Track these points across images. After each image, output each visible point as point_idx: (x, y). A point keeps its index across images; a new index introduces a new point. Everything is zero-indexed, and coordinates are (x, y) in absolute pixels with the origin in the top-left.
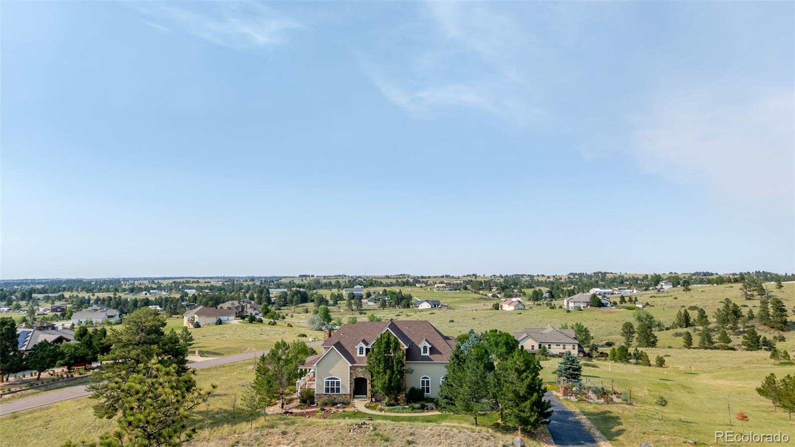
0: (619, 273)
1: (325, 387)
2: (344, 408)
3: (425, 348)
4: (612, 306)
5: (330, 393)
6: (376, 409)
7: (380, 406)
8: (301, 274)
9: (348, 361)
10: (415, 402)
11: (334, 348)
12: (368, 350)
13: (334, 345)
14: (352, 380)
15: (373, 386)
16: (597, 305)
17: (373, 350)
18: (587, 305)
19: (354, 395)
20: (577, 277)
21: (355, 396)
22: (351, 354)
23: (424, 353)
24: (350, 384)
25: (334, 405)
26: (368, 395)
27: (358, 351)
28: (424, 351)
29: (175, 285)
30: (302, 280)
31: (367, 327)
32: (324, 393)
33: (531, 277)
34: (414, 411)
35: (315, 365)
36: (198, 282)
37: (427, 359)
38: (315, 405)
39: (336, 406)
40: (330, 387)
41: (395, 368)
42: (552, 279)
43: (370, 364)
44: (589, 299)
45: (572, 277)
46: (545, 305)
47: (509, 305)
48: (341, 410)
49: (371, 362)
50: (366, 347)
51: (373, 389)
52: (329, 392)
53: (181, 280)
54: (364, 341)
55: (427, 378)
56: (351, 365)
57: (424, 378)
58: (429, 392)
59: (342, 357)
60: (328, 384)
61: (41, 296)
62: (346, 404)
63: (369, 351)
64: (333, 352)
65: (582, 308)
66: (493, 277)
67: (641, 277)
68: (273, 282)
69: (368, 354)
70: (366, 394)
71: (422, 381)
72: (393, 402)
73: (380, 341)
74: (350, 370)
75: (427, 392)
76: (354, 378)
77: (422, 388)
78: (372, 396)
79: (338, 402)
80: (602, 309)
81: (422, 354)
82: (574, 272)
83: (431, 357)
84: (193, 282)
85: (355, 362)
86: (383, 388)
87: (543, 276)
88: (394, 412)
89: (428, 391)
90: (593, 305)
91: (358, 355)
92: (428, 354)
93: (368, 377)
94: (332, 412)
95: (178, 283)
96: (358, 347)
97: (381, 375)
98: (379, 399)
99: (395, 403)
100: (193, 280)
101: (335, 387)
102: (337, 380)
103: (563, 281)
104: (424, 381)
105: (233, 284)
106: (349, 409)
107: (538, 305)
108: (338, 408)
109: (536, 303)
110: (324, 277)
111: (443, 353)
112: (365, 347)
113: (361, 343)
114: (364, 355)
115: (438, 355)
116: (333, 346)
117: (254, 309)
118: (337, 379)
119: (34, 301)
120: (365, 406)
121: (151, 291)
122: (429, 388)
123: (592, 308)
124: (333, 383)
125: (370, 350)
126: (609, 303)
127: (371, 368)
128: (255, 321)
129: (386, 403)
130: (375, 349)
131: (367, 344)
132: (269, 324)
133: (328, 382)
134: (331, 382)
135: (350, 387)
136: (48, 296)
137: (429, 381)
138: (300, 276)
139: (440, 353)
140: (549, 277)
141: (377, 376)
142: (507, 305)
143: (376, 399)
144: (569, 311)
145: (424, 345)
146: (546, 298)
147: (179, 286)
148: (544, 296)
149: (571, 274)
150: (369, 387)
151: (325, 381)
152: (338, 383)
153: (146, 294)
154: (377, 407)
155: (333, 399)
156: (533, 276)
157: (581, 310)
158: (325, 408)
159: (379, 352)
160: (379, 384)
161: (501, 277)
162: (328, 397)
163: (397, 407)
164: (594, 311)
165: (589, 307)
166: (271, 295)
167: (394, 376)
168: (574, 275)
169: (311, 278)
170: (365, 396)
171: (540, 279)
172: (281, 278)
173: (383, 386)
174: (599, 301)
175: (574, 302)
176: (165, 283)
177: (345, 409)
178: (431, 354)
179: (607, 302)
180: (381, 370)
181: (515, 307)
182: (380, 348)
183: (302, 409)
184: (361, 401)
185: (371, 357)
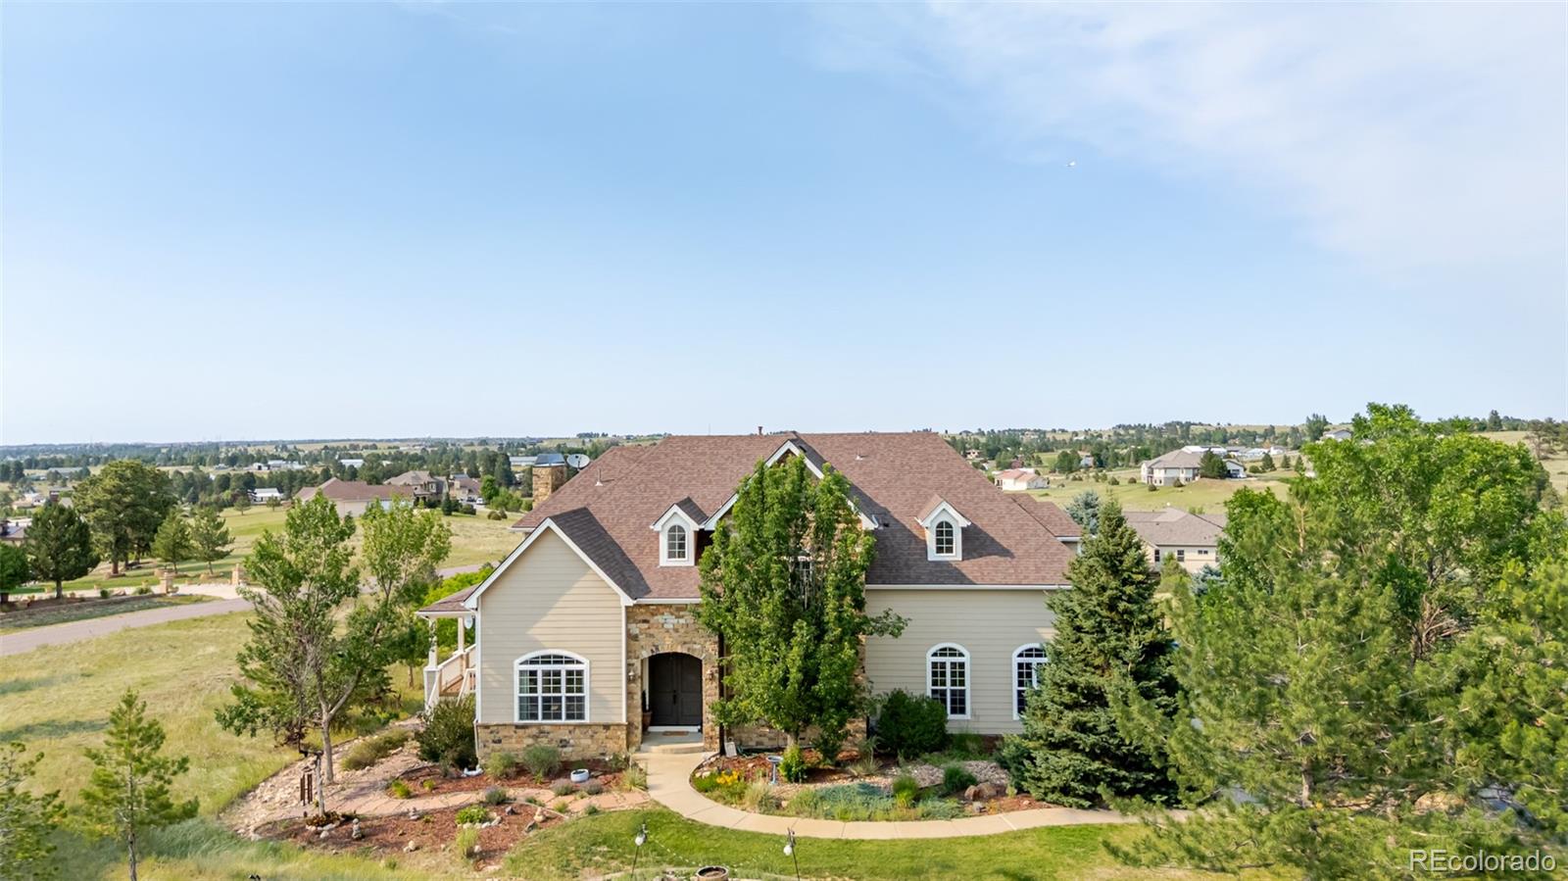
0: (1215, 424)
1: (517, 694)
2: (598, 792)
3: (944, 532)
4: (1248, 476)
5: (540, 720)
6: (741, 796)
7: (759, 785)
8: (582, 432)
9: (619, 583)
10: (912, 756)
11: (554, 527)
12: (703, 537)
13: (554, 518)
14: (637, 664)
15: (725, 693)
16: (1215, 473)
17: (725, 534)
18: (1195, 476)
19: (645, 729)
20: (1132, 432)
21: (652, 729)
22: (632, 556)
23: (940, 550)
24: (629, 680)
25: (558, 775)
26: (706, 726)
27: (664, 542)
28: (939, 541)
29: (326, 454)
30: (584, 443)
31: (703, 454)
32: (516, 720)
33: (1041, 433)
34: (921, 808)
35: (472, 603)
36: (375, 447)
37: (949, 574)
38: (478, 770)
39: (561, 783)
40: (540, 694)
41: (830, 615)
42: (1081, 438)
43: (712, 594)
44: (1199, 461)
45: (1122, 432)
46: (1093, 480)
47: (1016, 479)
48: (579, 805)
49: (719, 589)
50: (697, 528)
51: (730, 705)
52: (534, 716)
53: (341, 445)
54: (687, 505)
55: (953, 652)
56: (631, 602)
57: (943, 652)
58: (962, 711)
59: (589, 568)
60: (534, 682)
61: (42, 473)
62: (606, 770)
63: (711, 542)
64: (548, 544)
65: (1183, 482)
66: (964, 435)
67: (1261, 431)
68: (524, 446)
69: (704, 555)
70: (698, 721)
71: (934, 665)
72: (815, 757)
73: (753, 496)
74: (627, 623)
75: (954, 711)
76: (646, 654)
77: (934, 692)
78: (724, 735)
79: (574, 758)
80: (1228, 481)
81: (933, 555)
82: (1127, 424)
83: (969, 568)
84: (366, 448)
85: (647, 591)
86: (776, 706)
87: (1063, 431)
88: (829, 816)
89: (959, 706)
90: (1208, 473)
91: (664, 560)
92: (956, 555)
93: (705, 649)
94: (538, 818)
95: (333, 449)
96: (662, 528)
97: (762, 642)
98: (752, 744)
99: (828, 765)
100: (365, 444)
101: (563, 694)
102: (570, 667)
103: (1105, 439)
104: (943, 665)
105: (444, 451)
106: (619, 801)
107: (1075, 479)
108: (568, 792)
109: (1071, 476)
110: (628, 438)
111: (1018, 553)
112: (691, 527)
113: (676, 509)
114: (689, 560)
115: (995, 558)
116: (549, 523)
117: (470, 491)
118: (570, 661)
119: (25, 482)
120: (693, 780)
121: (270, 463)
122: (963, 693)
123: (1206, 480)
124: (552, 680)
125: (714, 536)
126: (1242, 469)
127: (719, 615)
128: (457, 511)
129: (788, 768)
130: (735, 535)
131: (699, 515)
132: (489, 517)
133: (533, 673)
134: (546, 673)
135: (630, 694)
136: (57, 473)
137: (962, 665)
138: (580, 436)
139: (1005, 552)
140: (1076, 434)
141: (745, 649)
142: (1012, 481)
143: (739, 744)
144: (1153, 489)
145: (944, 518)
146: (1088, 467)
147: (334, 455)
148: (1083, 463)
149: (1119, 427)
150: (710, 692)
151: (517, 668)
152: (575, 679)
153: (260, 468)
154: (748, 793)
155: (554, 744)
156: (1044, 433)
157: (1181, 486)
158: (511, 792)
159: (751, 546)
160: (755, 681)
161: (981, 433)
162: (535, 737)
163: (842, 783)
164: (1211, 487)
165: (1197, 478)
166: (513, 469)
167: (824, 647)
168: (1127, 428)
169: (603, 439)
170: (695, 729)
171: (1059, 437)
172: (541, 440)
173: (777, 697)
174: (1223, 467)
175: (1166, 469)
176: (307, 449)
177: (601, 801)
178: (967, 553)
179: (1237, 467)
180: (767, 623)
181: (1029, 484)
182: (757, 525)
183: (408, 795)
184: (678, 752)
185: (716, 564)
